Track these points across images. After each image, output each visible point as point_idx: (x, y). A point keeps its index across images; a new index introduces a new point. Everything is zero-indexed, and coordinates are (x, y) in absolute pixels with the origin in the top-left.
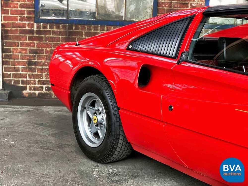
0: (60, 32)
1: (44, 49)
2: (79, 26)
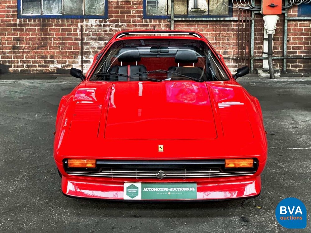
0: (36, 24)
1: (25, 37)
2: (51, 20)
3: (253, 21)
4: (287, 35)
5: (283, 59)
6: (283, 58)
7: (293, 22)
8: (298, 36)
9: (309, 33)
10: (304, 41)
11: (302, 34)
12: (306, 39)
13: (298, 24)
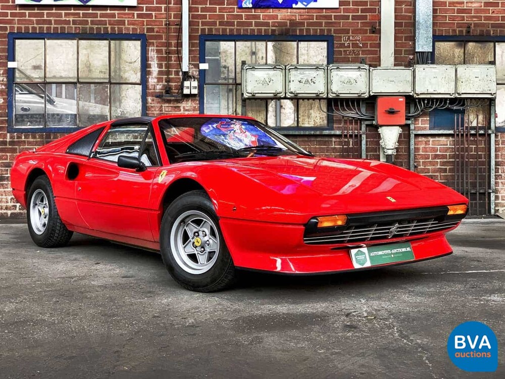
0: (37, 142)
3: (364, 136)
4: (415, 159)
7: (423, 138)
8: (430, 160)
9: (447, 155)
10: (439, 166)
11: (436, 156)
12: (443, 164)
13: (431, 141)
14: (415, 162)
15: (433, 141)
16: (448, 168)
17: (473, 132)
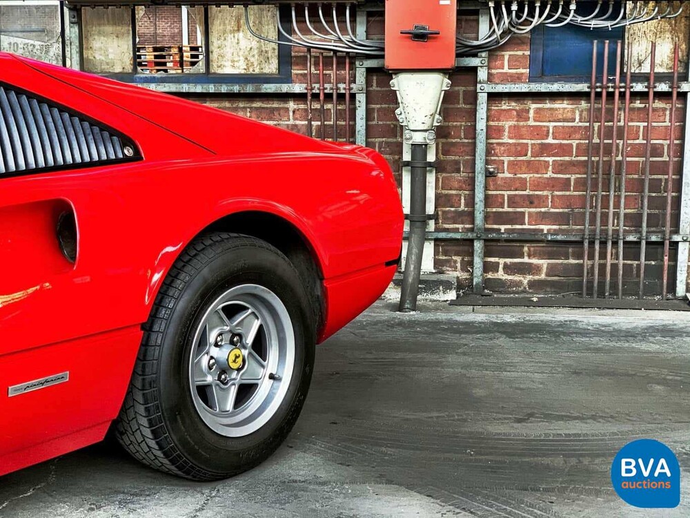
3: (361, 99)
4: (488, 154)
5: (472, 241)
6: (470, 235)
7: (513, 104)
8: (529, 157)
9: (571, 145)
10: (550, 174)
11: (545, 149)
12: (560, 168)
13: (532, 112)
14: (487, 162)
15: (538, 111)
16: (573, 177)
17: (639, 87)
